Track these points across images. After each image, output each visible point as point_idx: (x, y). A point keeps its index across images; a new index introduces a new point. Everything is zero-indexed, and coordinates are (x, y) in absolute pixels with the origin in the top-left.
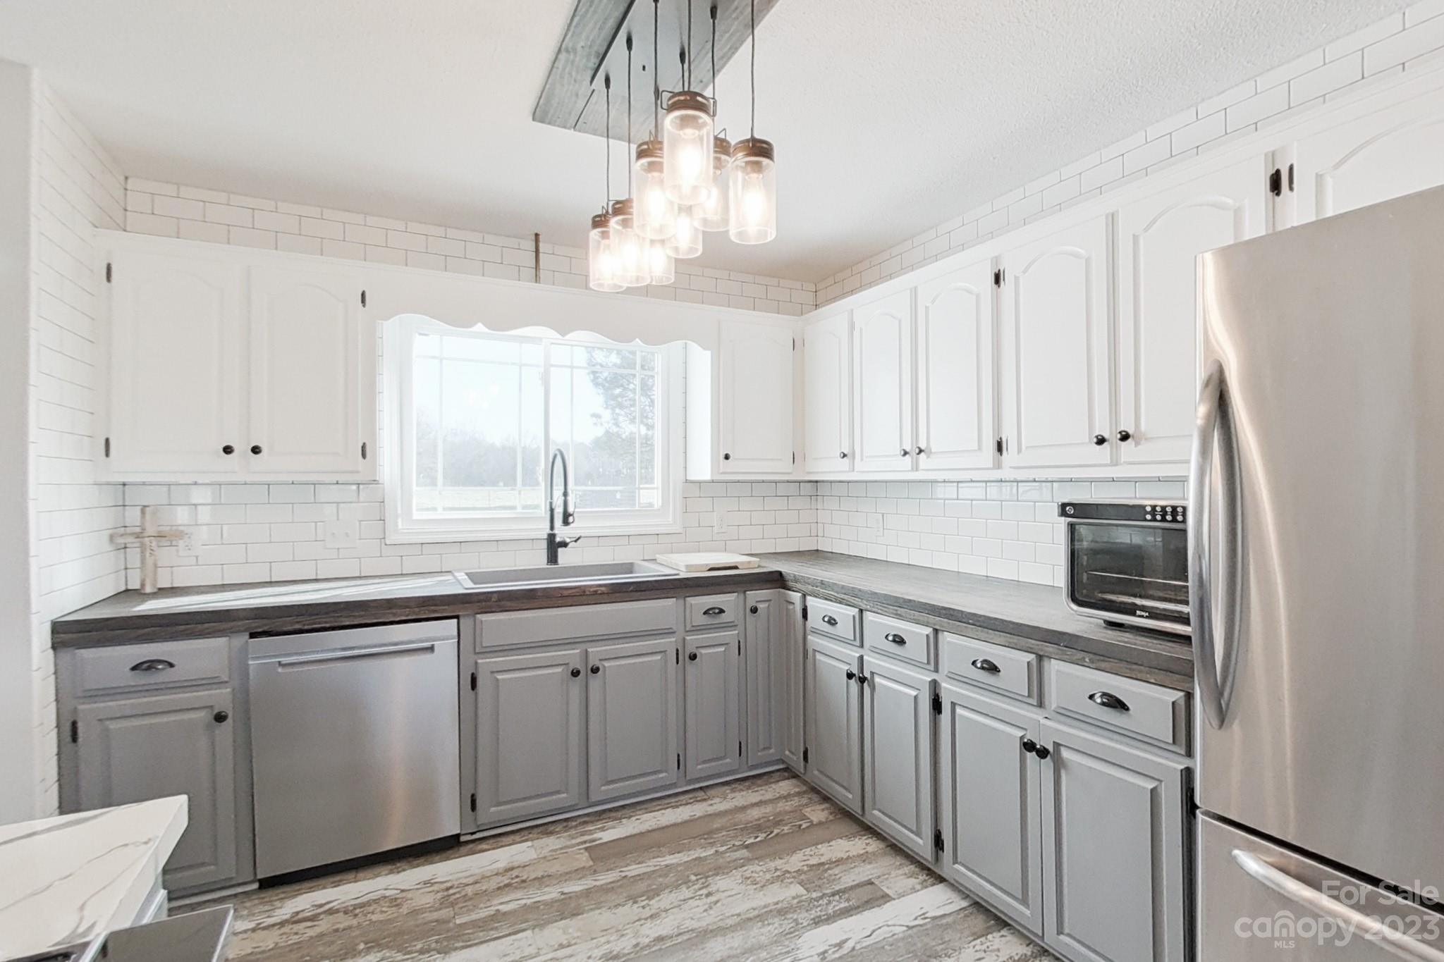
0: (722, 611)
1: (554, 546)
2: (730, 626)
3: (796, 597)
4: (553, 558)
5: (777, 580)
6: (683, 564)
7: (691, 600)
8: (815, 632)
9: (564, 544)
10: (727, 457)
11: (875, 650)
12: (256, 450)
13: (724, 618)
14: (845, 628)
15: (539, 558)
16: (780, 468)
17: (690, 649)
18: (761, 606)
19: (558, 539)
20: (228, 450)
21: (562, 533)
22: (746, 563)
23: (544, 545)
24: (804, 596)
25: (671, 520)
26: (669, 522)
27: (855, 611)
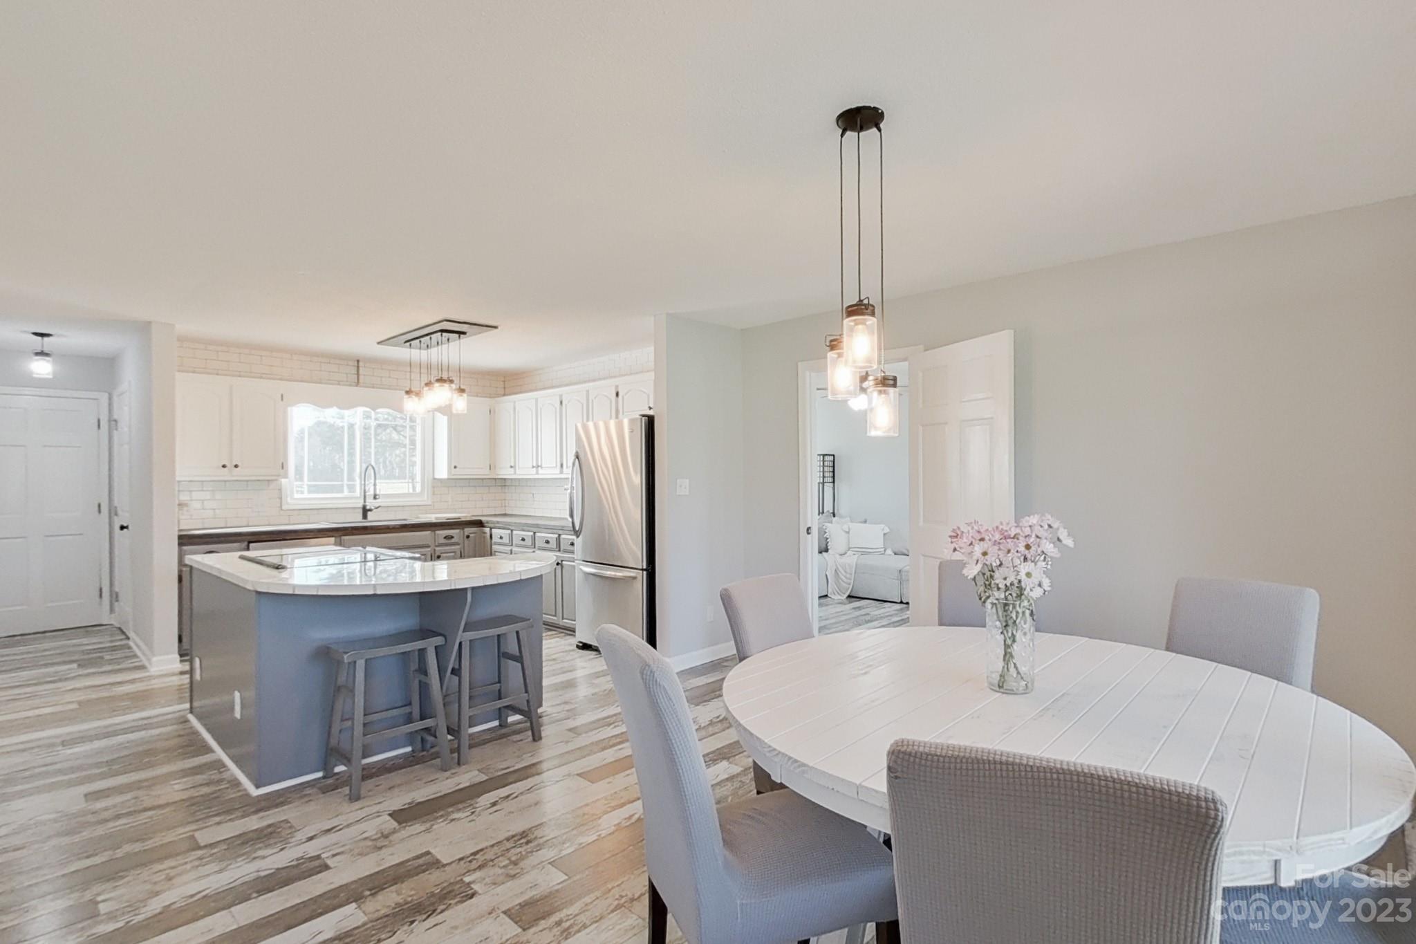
0: (452, 537)
1: (365, 511)
2: (457, 544)
3: (487, 530)
4: (365, 516)
5: (480, 524)
6: (432, 518)
7: (438, 532)
8: (496, 544)
9: (370, 510)
10: (455, 467)
11: (518, 546)
12: (236, 466)
13: (453, 540)
14: (506, 540)
15: (359, 517)
16: (484, 472)
17: (437, 554)
18: (471, 535)
19: (368, 508)
20: (224, 466)
21: (370, 503)
22: (464, 515)
23: (361, 511)
24: (491, 529)
25: (426, 498)
26: (426, 499)
27: (509, 531)
